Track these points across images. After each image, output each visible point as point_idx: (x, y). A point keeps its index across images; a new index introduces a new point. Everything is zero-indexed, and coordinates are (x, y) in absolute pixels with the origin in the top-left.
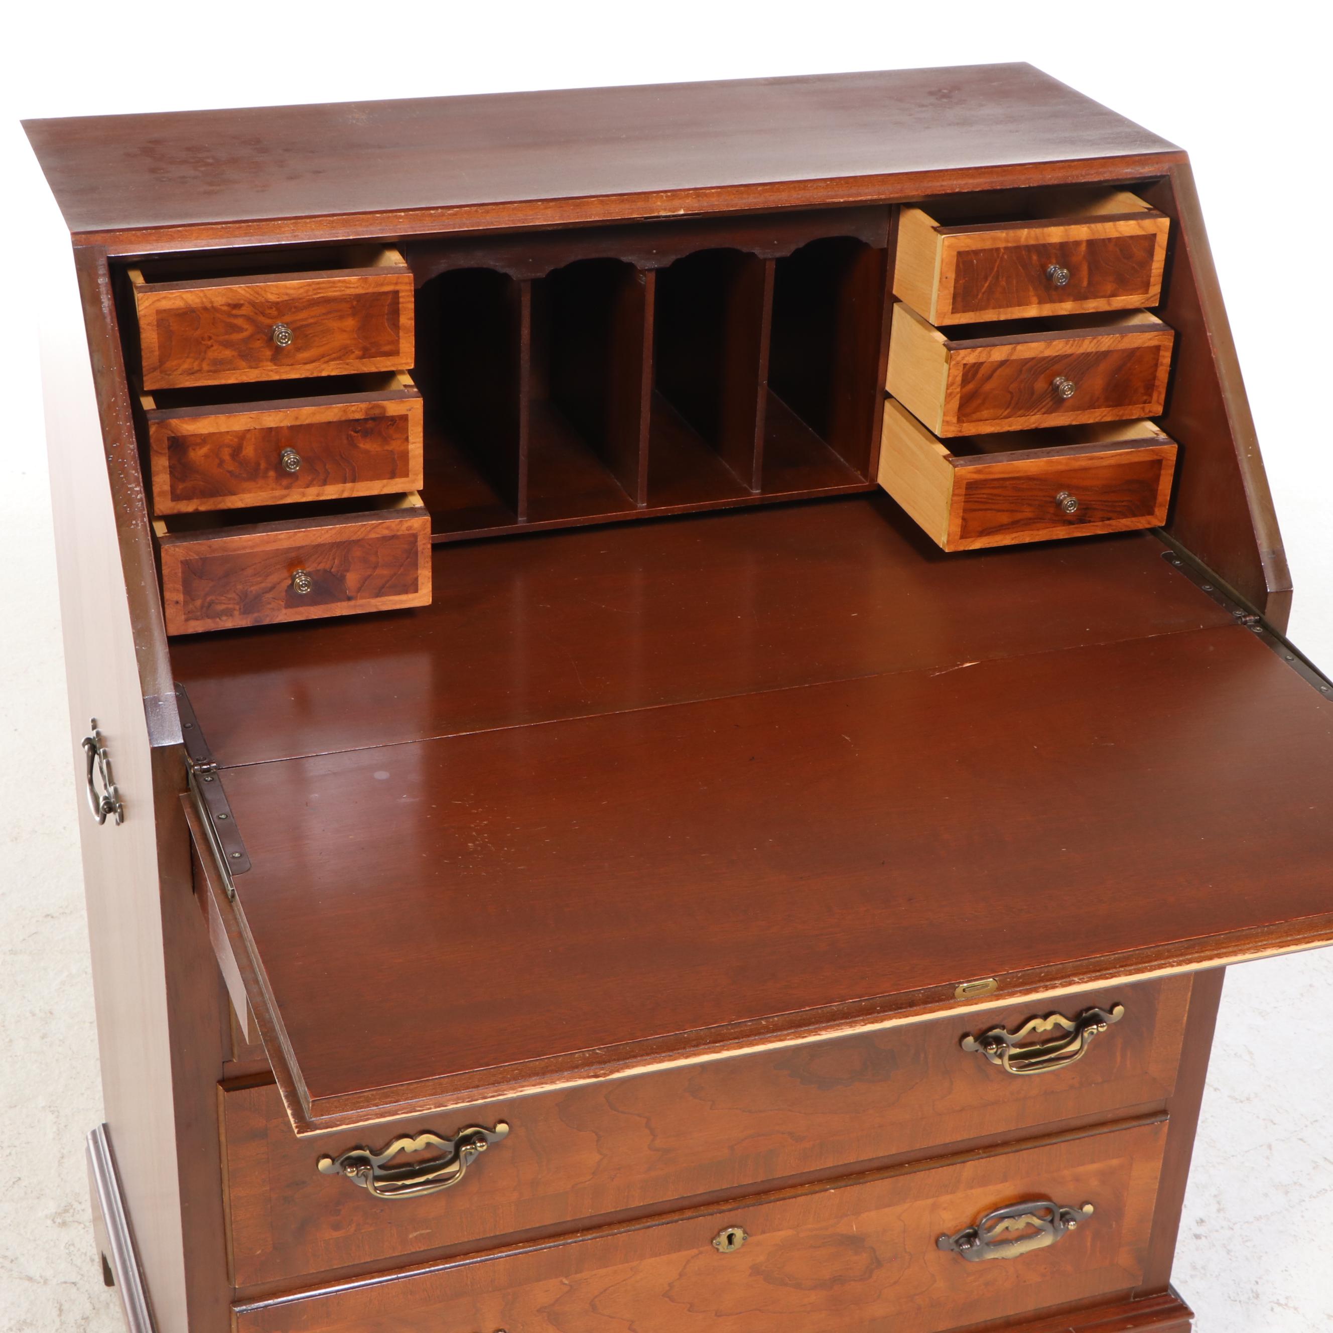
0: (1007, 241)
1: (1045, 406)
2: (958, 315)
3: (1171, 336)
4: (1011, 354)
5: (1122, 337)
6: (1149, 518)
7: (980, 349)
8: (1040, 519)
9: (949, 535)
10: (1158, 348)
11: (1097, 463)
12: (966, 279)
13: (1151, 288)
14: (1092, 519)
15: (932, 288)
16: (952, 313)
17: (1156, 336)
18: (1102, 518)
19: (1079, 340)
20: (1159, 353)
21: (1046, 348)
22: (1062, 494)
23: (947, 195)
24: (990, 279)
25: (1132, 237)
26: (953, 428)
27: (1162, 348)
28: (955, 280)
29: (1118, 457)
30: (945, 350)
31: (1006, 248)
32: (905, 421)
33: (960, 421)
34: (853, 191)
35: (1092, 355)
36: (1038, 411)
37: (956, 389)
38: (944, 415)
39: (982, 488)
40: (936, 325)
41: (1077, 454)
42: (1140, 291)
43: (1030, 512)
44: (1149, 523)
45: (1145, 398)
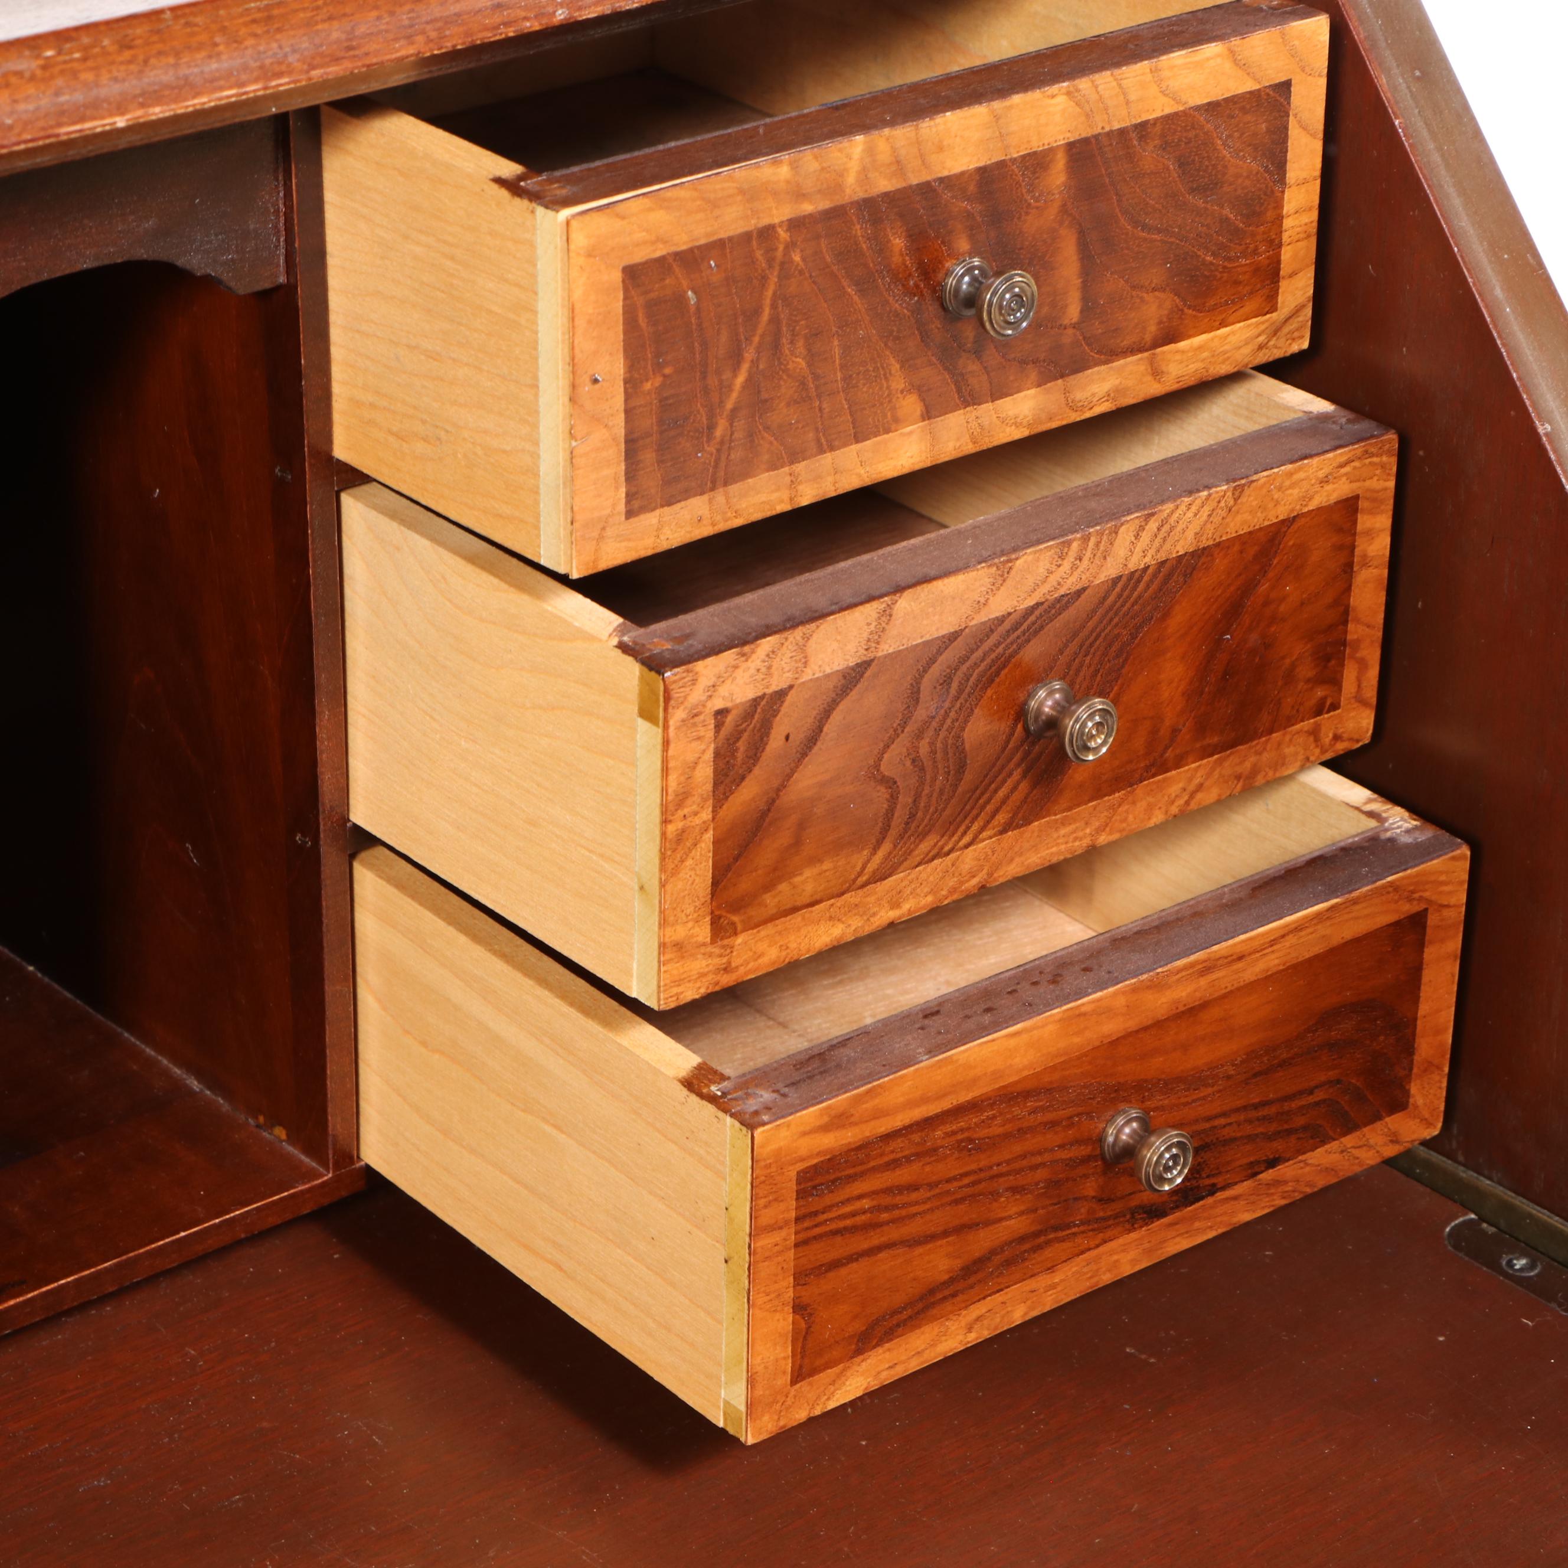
0: (799, 195)
1: (1004, 802)
2: (650, 519)
3: (1389, 453)
4: (878, 635)
5: (1238, 492)
6: (1394, 1122)
7: (766, 644)
8: (1055, 1229)
9: (751, 1382)
10: (1350, 506)
11: (1225, 979)
12: (667, 371)
13: (1284, 285)
14: (1219, 1180)
15: (535, 426)
16: (630, 514)
17: (1342, 466)
18: (1251, 1164)
19: (1101, 534)
20: (1355, 522)
21: (995, 588)
22: (1120, 1121)
23: (525, 39)
24: (749, 354)
25: (1212, 107)
26: (699, 964)
27: (1362, 504)
28: (626, 382)
29: (1291, 940)
30: (632, 669)
31: (795, 224)
32: (463, 939)
33: (720, 929)
34: (160, 74)
35: (1150, 571)
36: (982, 829)
37: (696, 814)
38: (663, 923)
39: (851, 1179)
40: (575, 575)
41: (1157, 962)
42: (1250, 306)
43: (1021, 1213)
44: (1395, 1141)
45: (1320, 693)
